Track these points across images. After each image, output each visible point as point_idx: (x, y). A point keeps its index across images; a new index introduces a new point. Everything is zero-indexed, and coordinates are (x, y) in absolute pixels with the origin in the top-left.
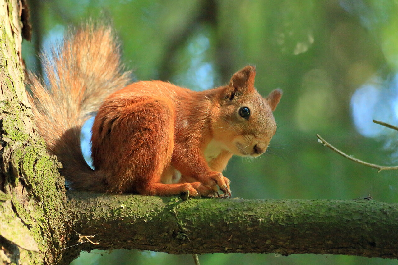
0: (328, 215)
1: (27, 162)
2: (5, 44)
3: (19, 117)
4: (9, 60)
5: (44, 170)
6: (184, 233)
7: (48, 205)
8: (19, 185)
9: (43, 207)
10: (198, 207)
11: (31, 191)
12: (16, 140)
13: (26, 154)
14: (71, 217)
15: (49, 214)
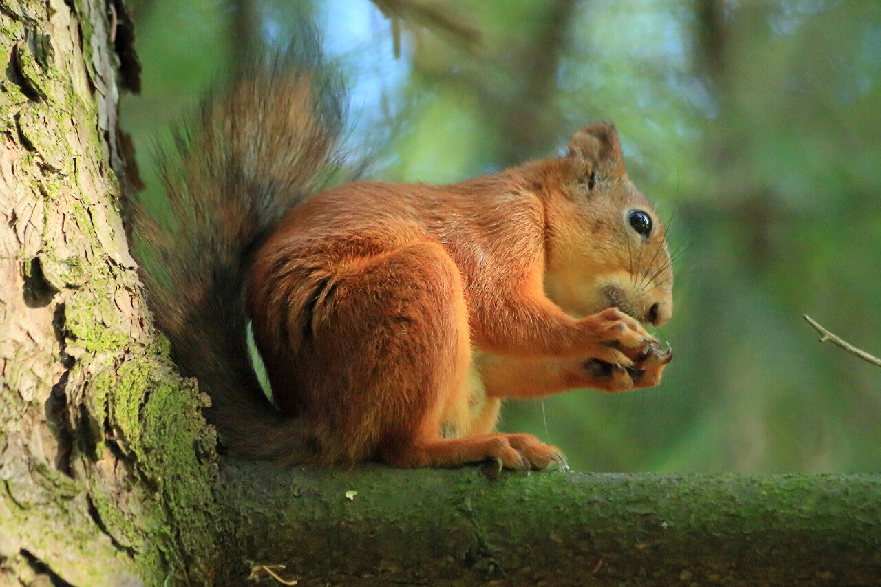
0: (820, 513)
1: (123, 402)
2: (72, 120)
3: (104, 294)
4: (82, 159)
5: (165, 417)
6: (490, 556)
7: (175, 498)
8: (107, 454)
9: (165, 502)
10: (523, 497)
11: (135, 468)
12: (98, 350)
13: (121, 381)
14: (231, 523)
15: (178, 517)
